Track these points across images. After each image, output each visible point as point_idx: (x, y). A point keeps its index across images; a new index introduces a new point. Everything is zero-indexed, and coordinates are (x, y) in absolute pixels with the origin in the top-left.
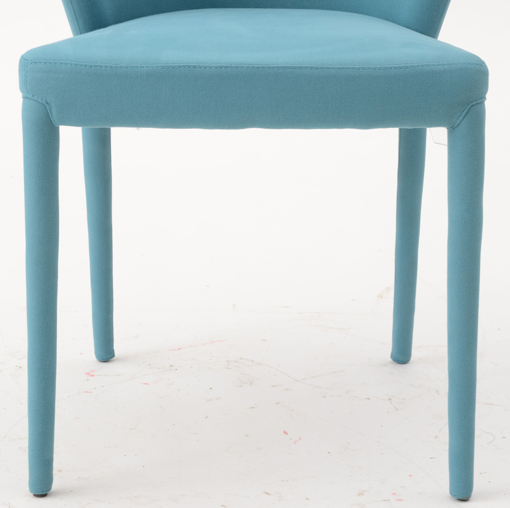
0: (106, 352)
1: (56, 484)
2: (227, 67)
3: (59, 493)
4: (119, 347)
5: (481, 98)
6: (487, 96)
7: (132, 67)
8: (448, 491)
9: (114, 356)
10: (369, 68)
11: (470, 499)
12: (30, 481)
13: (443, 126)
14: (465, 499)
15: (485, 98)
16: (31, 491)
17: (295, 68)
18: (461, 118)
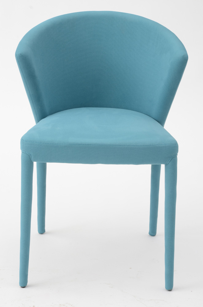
0: (42, 230)
1: (28, 283)
2: (91, 144)
3: (30, 286)
4: (47, 228)
5: (175, 155)
6: (178, 154)
7: (59, 144)
8: (165, 287)
9: (45, 232)
10: (138, 145)
11: (172, 290)
12: (20, 282)
13: (163, 164)
14: (170, 290)
15: (177, 155)
16: (20, 285)
17: (114, 145)
18: (169, 162)
